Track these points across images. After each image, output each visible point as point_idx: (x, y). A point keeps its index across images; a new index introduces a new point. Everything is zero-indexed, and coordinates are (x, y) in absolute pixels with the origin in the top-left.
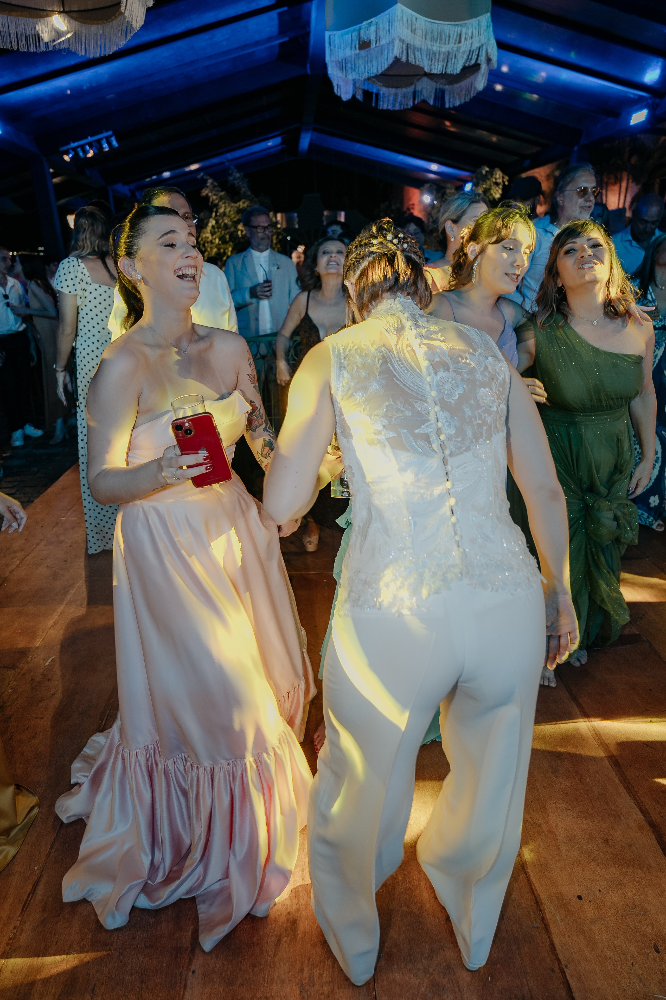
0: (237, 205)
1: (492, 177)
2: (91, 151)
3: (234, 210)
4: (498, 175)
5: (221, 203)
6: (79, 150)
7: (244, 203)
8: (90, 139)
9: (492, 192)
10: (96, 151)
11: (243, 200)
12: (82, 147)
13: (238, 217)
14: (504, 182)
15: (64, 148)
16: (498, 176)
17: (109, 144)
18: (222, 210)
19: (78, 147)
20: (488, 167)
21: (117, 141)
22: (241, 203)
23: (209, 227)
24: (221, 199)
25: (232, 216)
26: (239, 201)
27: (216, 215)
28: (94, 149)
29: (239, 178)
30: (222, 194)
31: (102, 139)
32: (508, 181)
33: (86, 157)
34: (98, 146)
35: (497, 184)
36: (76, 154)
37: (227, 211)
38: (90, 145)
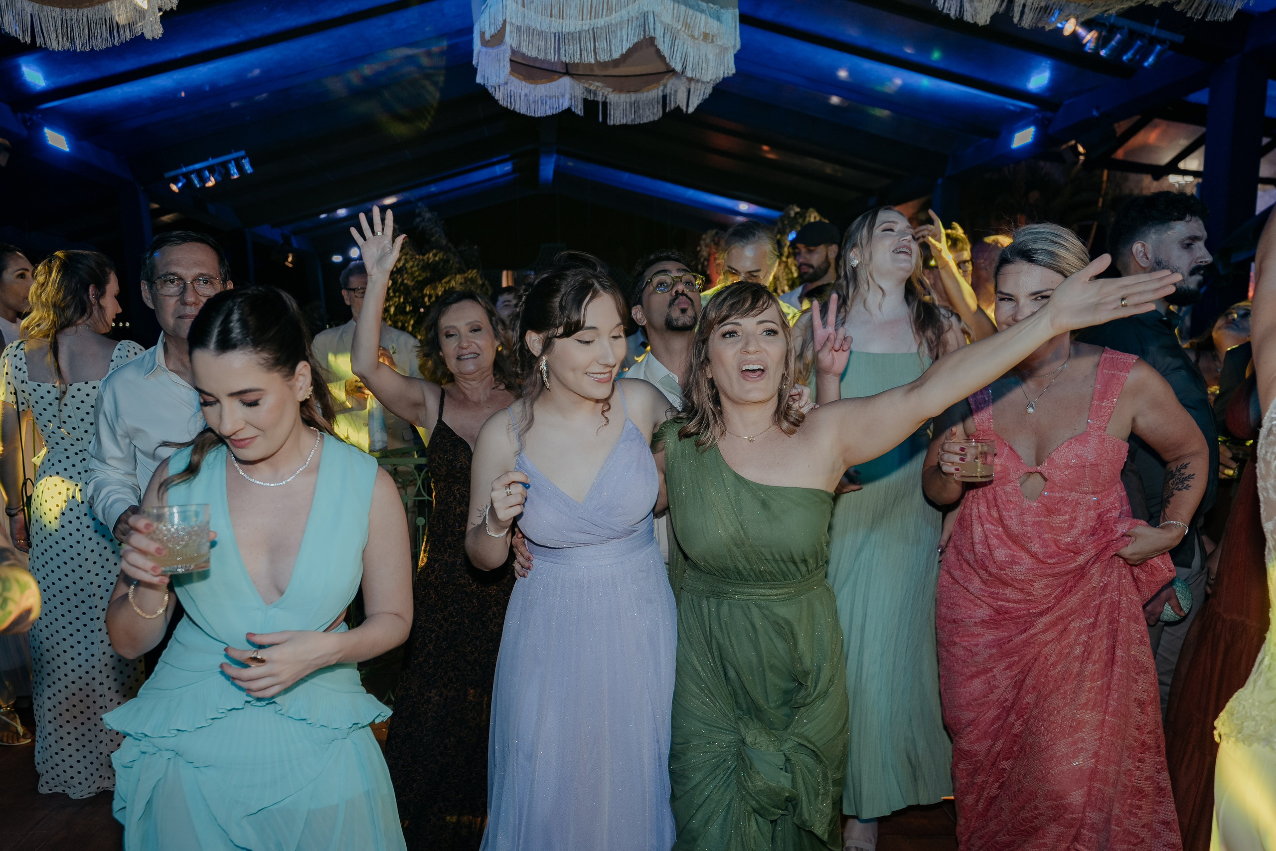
0: (425, 257)
2: (212, 179)
3: (418, 265)
6: (193, 176)
7: (435, 255)
8: (211, 162)
10: (220, 179)
11: (435, 251)
12: (199, 173)
13: (424, 275)
15: (173, 173)
17: (240, 168)
19: (192, 172)
21: (252, 165)
25: (417, 274)
26: (428, 252)
28: (216, 175)
29: (429, 219)
31: (229, 161)
33: (203, 187)
34: (223, 171)
36: (189, 183)
37: (408, 266)
38: (211, 170)
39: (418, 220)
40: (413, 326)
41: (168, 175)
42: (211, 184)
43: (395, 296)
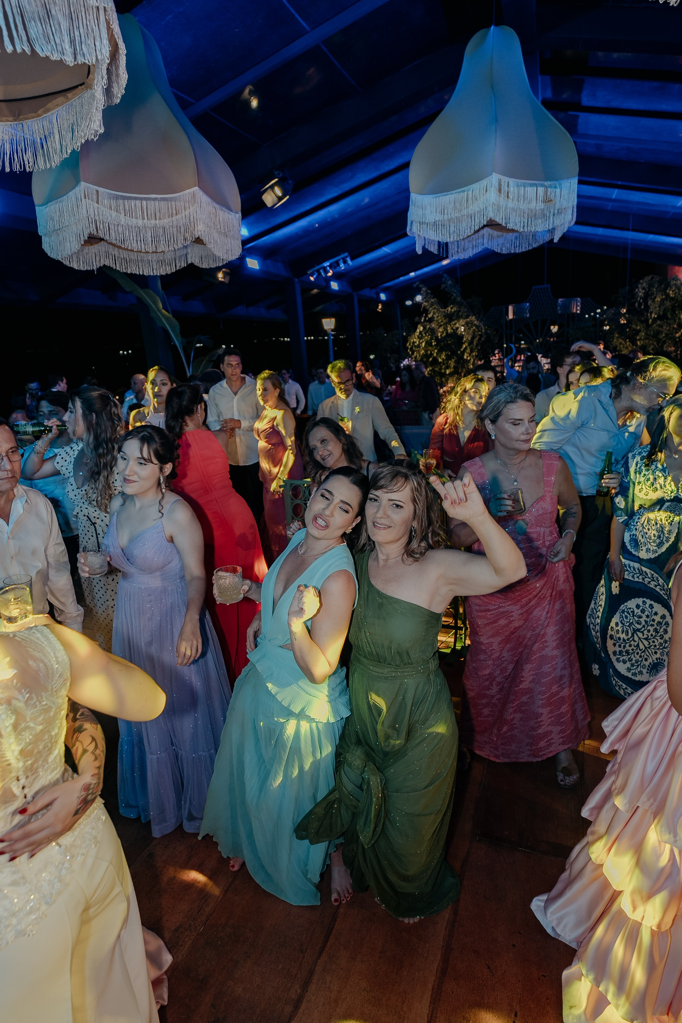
0: (446, 310)
2: (331, 271)
5: (431, 309)
6: (321, 271)
7: (452, 308)
8: (331, 261)
10: (335, 271)
11: (452, 306)
12: (324, 269)
13: (445, 321)
17: (346, 263)
18: (430, 316)
19: (320, 269)
21: (352, 260)
22: (449, 308)
23: (417, 333)
24: (432, 305)
26: (448, 306)
27: (425, 320)
28: (333, 269)
29: (450, 285)
30: (433, 300)
31: (339, 260)
33: (326, 276)
34: (337, 266)
36: (319, 274)
37: (435, 316)
38: (330, 266)
40: (437, 353)
41: (310, 271)
42: (330, 274)
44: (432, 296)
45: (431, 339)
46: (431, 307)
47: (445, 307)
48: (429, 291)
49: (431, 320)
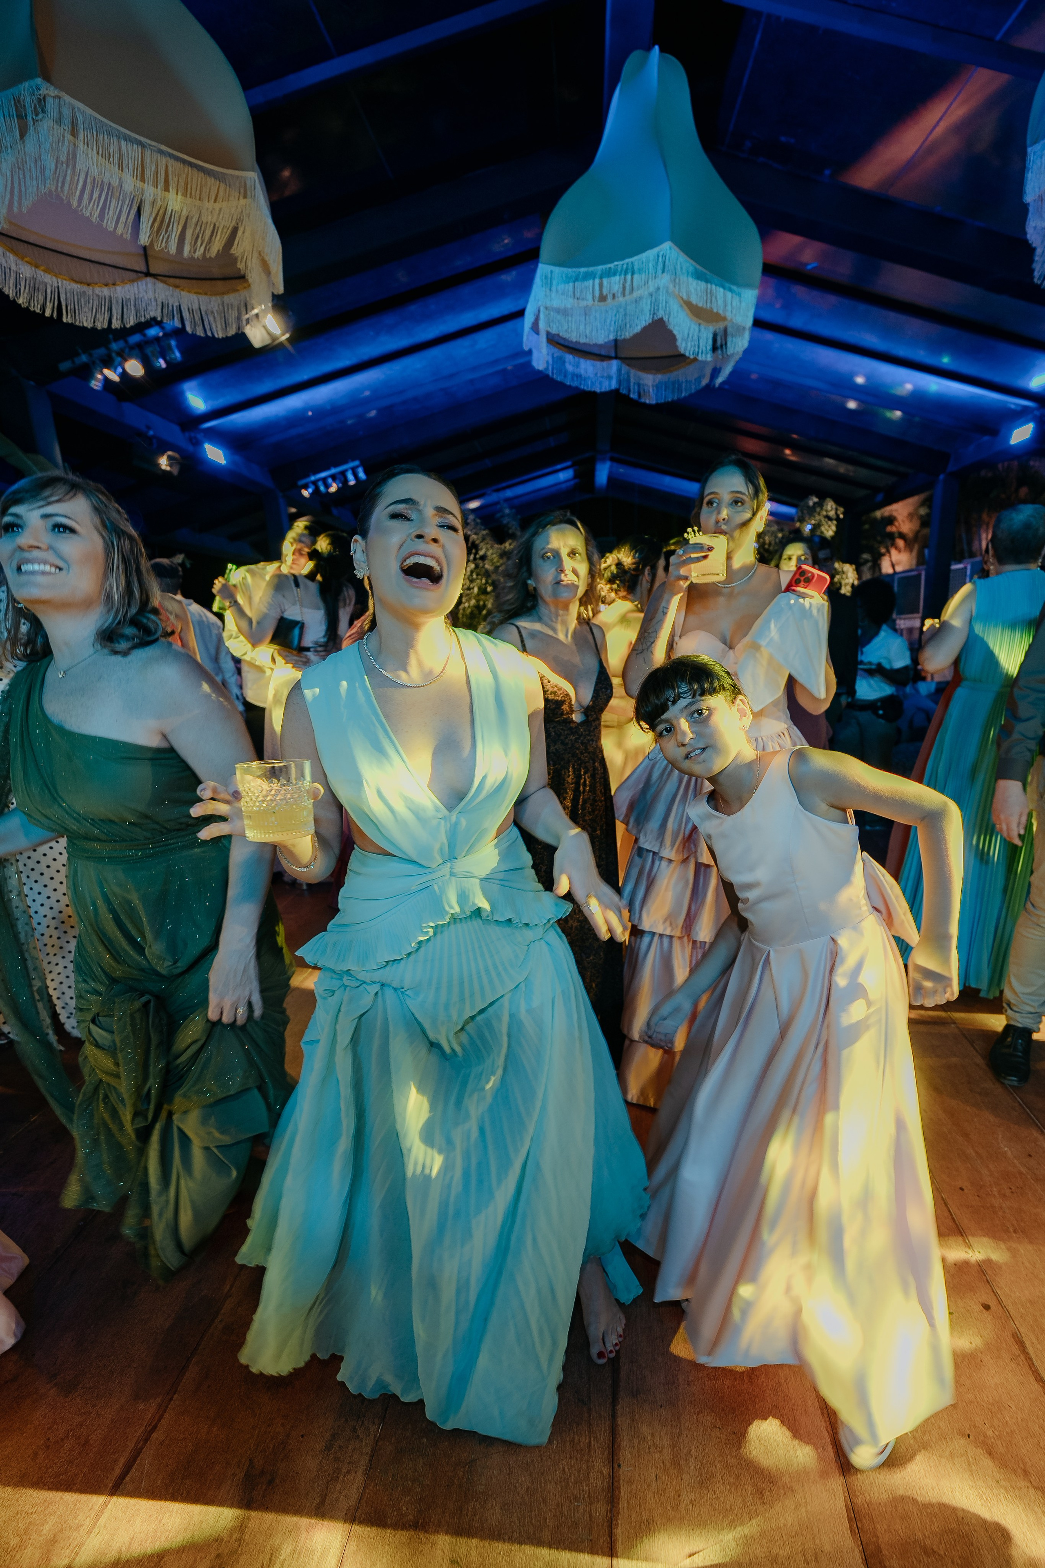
0: (503, 546)
1: (822, 509)
2: (335, 485)
3: (497, 553)
4: (830, 506)
5: (482, 544)
6: (320, 483)
9: (823, 529)
10: (340, 485)
11: (510, 541)
12: (324, 480)
13: (501, 561)
14: (838, 516)
15: (304, 481)
16: (829, 508)
17: (356, 476)
18: (481, 553)
19: (318, 480)
20: (817, 497)
21: (365, 472)
22: (507, 545)
24: (483, 539)
25: (495, 560)
27: (475, 559)
28: (337, 482)
30: (484, 532)
31: (346, 470)
32: (844, 513)
33: (328, 493)
34: (342, 478)
35: (829, 518)
36: (317, 489)
38: (334, 477)
39: (499, 515)
41: (301, 482)
43: (477, 579)
44: (483, 527)
45: (487, 583)
46: (482, 541)
47: (501, 541)
48: (479, 521)
49: (483, 558)
